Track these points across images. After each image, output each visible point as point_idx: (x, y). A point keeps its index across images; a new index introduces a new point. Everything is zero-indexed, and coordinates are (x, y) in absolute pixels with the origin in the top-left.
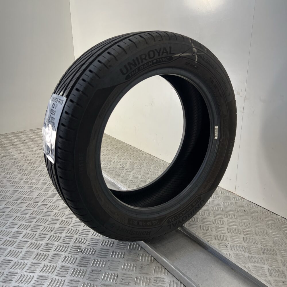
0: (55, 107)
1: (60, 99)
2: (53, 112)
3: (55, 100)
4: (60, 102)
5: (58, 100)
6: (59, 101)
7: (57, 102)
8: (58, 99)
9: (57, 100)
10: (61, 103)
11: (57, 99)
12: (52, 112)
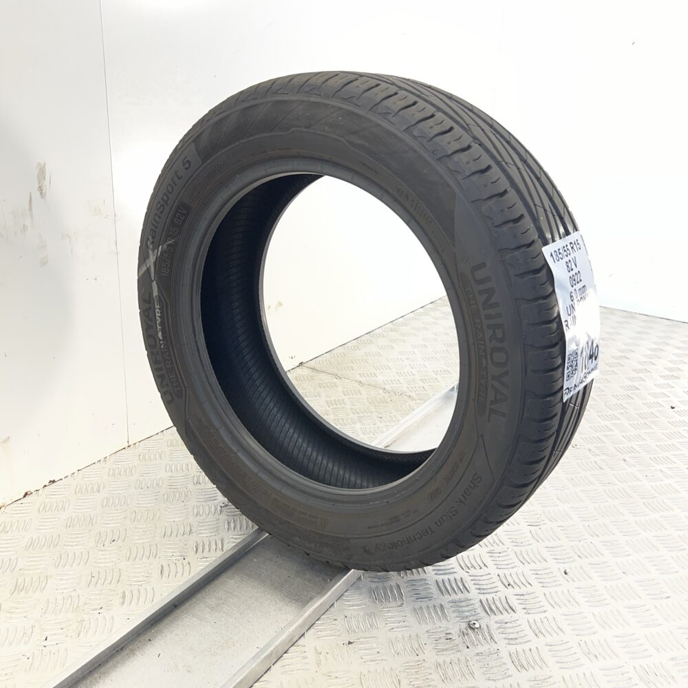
0: (573, 267)
1: (571, 243)
2: (576, 278)
3: (565, 253)
4: (575, 247)
5: (569, 247)
6: (572, 248)
7: (571, 253)
8: (567, 246)
9: (568, 249)
10: (578, 246)
11: (565, 249)
12: (574, 280)
